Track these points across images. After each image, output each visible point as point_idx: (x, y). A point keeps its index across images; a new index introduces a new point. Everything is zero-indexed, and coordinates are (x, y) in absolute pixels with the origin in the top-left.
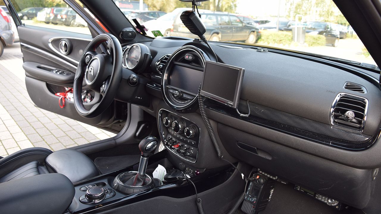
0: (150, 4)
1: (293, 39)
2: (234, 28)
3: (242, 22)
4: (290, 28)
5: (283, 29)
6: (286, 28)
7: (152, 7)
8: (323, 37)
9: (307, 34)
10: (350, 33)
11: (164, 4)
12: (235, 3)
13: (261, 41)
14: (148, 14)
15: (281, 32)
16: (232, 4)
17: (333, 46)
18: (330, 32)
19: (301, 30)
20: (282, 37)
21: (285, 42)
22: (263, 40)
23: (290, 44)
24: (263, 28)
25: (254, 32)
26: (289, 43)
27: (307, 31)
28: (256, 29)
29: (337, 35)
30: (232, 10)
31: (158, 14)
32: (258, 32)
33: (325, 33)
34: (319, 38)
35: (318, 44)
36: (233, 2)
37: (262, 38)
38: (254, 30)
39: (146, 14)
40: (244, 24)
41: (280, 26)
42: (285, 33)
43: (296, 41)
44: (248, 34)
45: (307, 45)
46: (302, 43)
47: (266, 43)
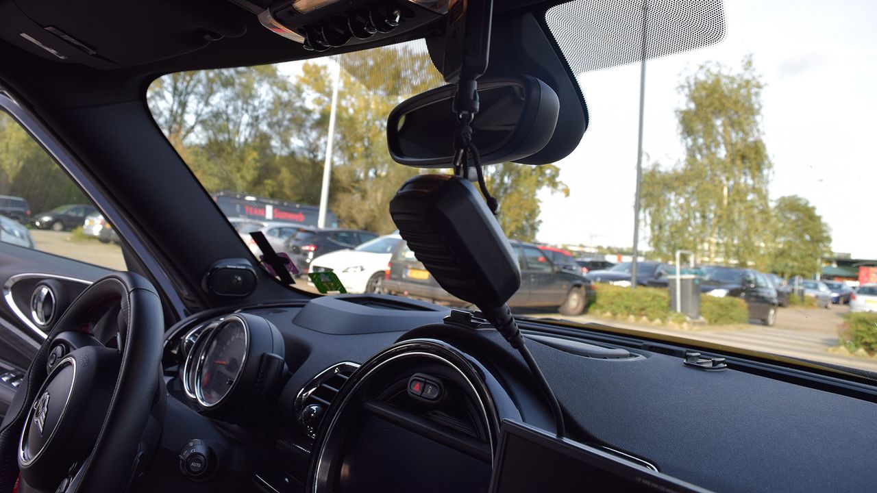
0: (343, 214)
1: (671, 305)
2: (532, 276)
3: (551, 264)
4: (663, 279)
5: (645, 282)
6: (652, 279)
7: (347, 221)
8: (740, 301)
9: (703, 295)
10: (799, 293)
11: (375, 217)
12: (531, 222)
13: (595, 308)
14: (336, 234)
15: (641, 290)
16: (524, 223)
17: (765, 322)
18: (754, 291)
19: (690, 287)
20: (646, 301)
21: (652, 312)
22: (601, 307)
23: (665, 317)
24: (599, 279)
25: (579, 286)
26: (664, 314)
27: (701, 287)
28: (584, 280)
29: (771, 298)
30: (526, 236)
31: (358, 236)
32: (589, 288)
33: (743, 294)
34: (731, 304)
35: (731, 318)
36: (527, 220)
37: (600, 301)
38: (579, 282)
39: (329, 236)
40: (556, 269)
41: (639, 275)
42: (651, 290)
43: (679, 311)
44: (565, 291)
45: (707, 321)
46: (694, 315)
47: (609, 314)
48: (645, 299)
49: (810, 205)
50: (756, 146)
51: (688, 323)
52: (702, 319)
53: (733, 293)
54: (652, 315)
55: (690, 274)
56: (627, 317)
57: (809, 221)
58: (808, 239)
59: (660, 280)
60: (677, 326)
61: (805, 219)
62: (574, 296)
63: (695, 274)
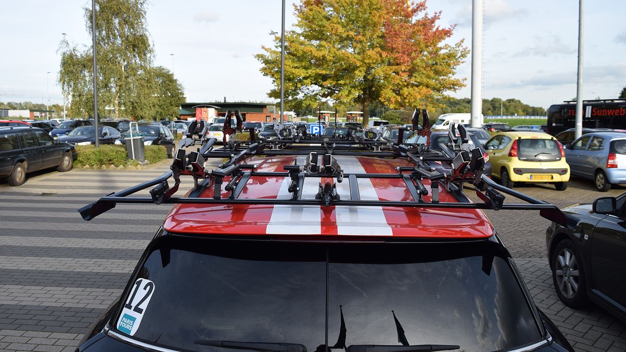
1: (129, 156)
2: (43, 150)
3: (51, 139)
18: (165, 139)
19: (139, 143)
21: (117, 161)
22: (81, 162)
25: (68, 151)
26: (124, 162)
28: (71, 147)
32: (74, 152)
33: (160, 142)
34: (159, 150)
40: (55, 142)
43: (134, 158)
44: (61, 156)
45: (149, 162)
46: (142, 160)
47: (87, 166)
48: (111, 154)
49: (171, 73)
50: (142, 39)
51: (141, 165)
52: (146, 161)
53: (155, 143)
54: (117, 163)
55: (139, 136)
56: (101, 166)
57: (170, 83)
58: (170, 95)
59: (106, 137)
60: (134, 168)
61: (167, 82)
62: (67, 158)
63: (142, 135)
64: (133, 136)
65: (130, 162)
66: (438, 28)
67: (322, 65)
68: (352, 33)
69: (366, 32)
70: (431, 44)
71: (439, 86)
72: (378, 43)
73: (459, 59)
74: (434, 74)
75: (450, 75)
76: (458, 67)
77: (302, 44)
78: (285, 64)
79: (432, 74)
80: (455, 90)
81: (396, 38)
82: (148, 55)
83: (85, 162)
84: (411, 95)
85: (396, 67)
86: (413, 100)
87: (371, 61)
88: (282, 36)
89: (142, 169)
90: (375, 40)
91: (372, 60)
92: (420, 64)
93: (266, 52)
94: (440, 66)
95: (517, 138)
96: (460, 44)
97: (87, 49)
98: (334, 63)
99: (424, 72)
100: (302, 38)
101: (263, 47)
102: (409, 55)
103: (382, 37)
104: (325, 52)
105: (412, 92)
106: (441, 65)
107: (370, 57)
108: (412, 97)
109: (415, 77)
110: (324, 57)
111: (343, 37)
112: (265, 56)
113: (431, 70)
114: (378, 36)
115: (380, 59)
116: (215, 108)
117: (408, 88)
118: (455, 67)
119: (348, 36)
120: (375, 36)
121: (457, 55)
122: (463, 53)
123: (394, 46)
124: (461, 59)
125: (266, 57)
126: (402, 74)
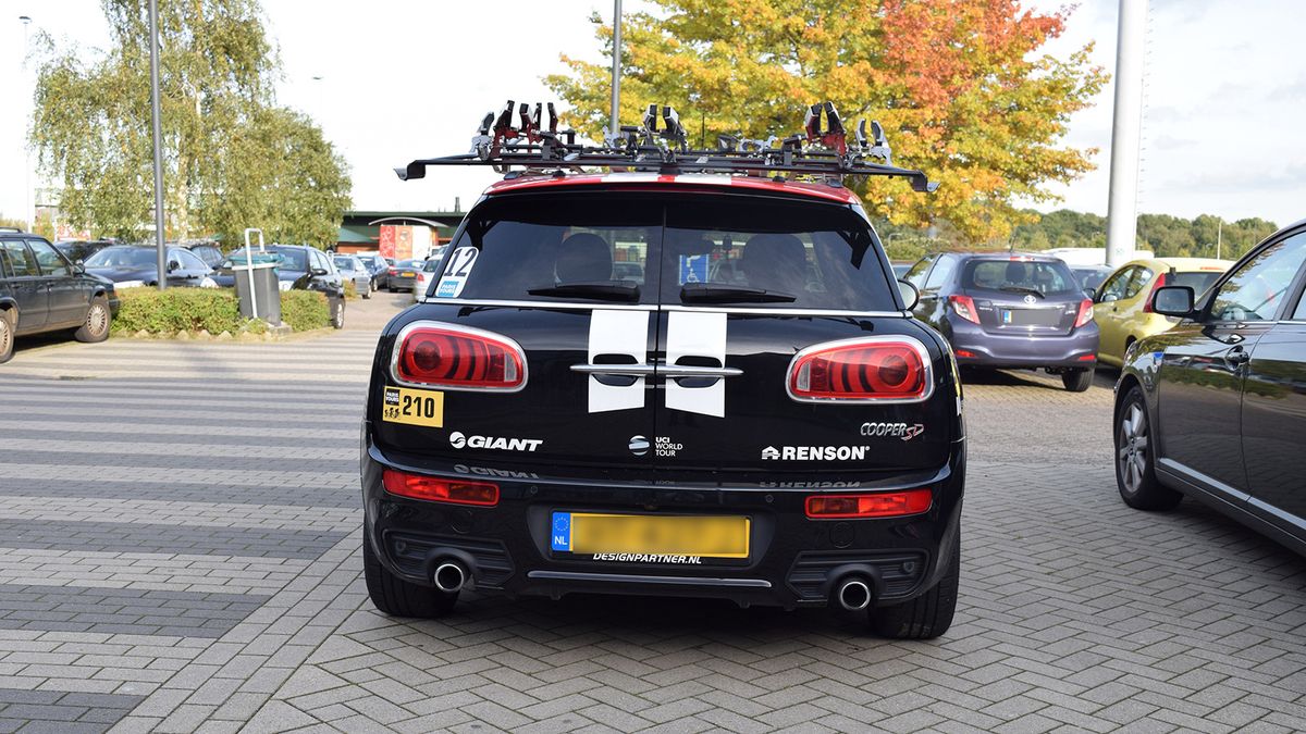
1: (243, 310)
3: (65, 262)
8: (320, 295)
17: (336, 324)
19: (267, 279)
20: (203, 308)
21: (216, 322)
22: (131, 323)
23: (235, 327)
25: (101, 294)
26: (233, 323)
29: (338, 288)
32: (111, 296)
33: (311, 285)
34: (312, 300)
35: (312, 319)
38: (100, 288)
40: (72, 269)
43: (255, 315)
44: (87, 304)
45: (290, 327)
46: (275, 320)
47: (143, 332)
48: (202, 304)
49: (314, 126)
50: (251, 31)
51: (272, 332)
52: (284, 324)
53: (299, 284)
54: (215, 326)
55: (266, 261)
56: (176, 334)
57: (314, 154)
58: (313, 184)
59: (175, 273)
60: (256, 338)
61: (306, 150)
62: (97, 310)
63: (274, 261)
64: (253, 262)
65: (246, 324)
66: (1028, 14)
67: (719, 106)
68: (797, 21)
69: (834, 17)
70: (1006, 54)
71: (1024, 165)
72: (865, 50)
73: (1080, 97)
74: (1010, 132)
75: (1054, 137)
76: (1074, 116)
77: (665, 49)
78: (620, 104)
79: (1004, 132)
80: (1067, 178)
81: (914, 35)
82: (263, 75)
83: (138, 322)
84: (951, 190)
85: (911, 113)
86: (954, 203)
87: (843, 96)
88: (615, 25)
89: (276, 340)
90: (858, 39)
91: (847, 93)
92: (972, 107)
93: (571, 69)
94: (1029, 114)
95: (1168, 271)
96: (1084, 56)
97: (103, 58)
98: (749, 101)
99: (985, 127)
100: (667, 35)
101: (564, 59)
102: (944, 82)
103: (877, 33)
104: (726, 71)
105: (953, 181)
106: (1029, 110)
107: (841, 85)
108: (952, 195)
109: (960, 140)
110: (723, 83)
111: (773, 32)
112: (571, 80)
113: (1006, 123)
114: (865, 32)
115: (867, 90)
116: (430, 226)
117: (941, 169)
118: (1066, 115)
119: (786, 27)
120: (857, 31)
121: (1074, 88)
122: (1091, 81)
123: (906, 58)
124: (1085, 97)
125: (573, 84)
126: (926, 133)
